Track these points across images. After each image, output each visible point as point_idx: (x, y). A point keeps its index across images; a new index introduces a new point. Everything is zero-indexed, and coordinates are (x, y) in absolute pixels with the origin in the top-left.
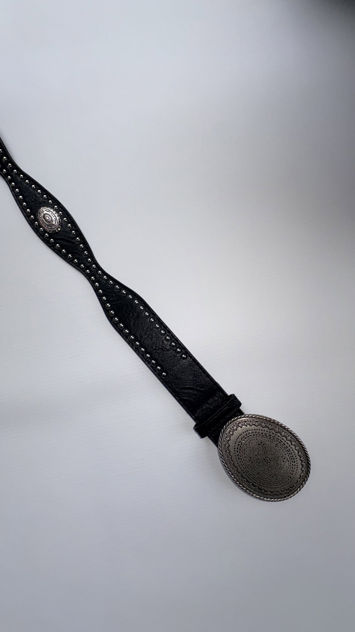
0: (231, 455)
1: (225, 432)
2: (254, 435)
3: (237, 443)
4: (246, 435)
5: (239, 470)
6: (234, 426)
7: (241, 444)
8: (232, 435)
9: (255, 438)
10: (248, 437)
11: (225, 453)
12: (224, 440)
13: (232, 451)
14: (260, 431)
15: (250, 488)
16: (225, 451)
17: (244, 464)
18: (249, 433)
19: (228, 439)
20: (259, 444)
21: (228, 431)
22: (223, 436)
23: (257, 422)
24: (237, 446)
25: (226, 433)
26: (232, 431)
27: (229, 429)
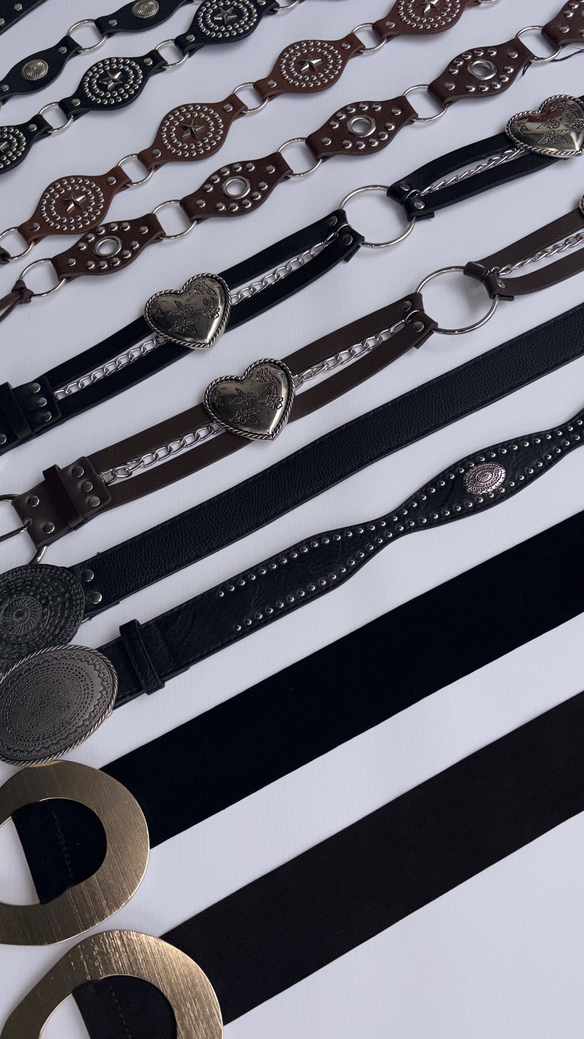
0: (77, 661)
1: (107, 667)
2: (82, 703)
3: (85, 676)
4: (88, 693)
5: (55, 662)
6: (108, 684)
7: (82, 681)
8: (99, 675)
9: (78, 702)
10: (85, 694)
11: (84, 654)
12: (99, 662)
13: (81, 665)
14: (81, 714)
15: (28, 665)
16: (85, 656)
17: (57, 672)
18: (87, 698)
19: (98, 668)
20: (68, 703)
21: (105, 671)
22: (104, 663)
23: (94, 717)
24: (83, 673)
25: (105, 669)
26: (103, 678)
27: (107, 675)
